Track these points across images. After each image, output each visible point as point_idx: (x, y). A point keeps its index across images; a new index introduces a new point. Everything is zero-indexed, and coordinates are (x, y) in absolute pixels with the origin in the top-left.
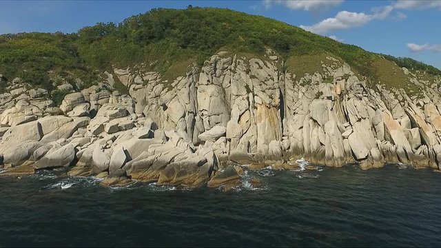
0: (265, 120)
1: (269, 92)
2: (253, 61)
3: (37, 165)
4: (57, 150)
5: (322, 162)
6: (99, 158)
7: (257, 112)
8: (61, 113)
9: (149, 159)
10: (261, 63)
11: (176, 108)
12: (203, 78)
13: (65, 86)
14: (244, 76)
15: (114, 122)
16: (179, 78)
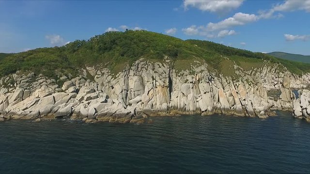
0: (161, 93)
1: (163, 80)
2: (156, 64)
3: (56, 115)
4: (63, 109)
5: (184, 113)
6: (84, 112)
7: (157, 90)
8: (62, 91)
9: (106, 112)
10: (161, 64)
11: (118, 88)
12: (132, 73)
13: (64, 78)
14: (152, 72)
15: (89, 95)
16: (120, 73)
